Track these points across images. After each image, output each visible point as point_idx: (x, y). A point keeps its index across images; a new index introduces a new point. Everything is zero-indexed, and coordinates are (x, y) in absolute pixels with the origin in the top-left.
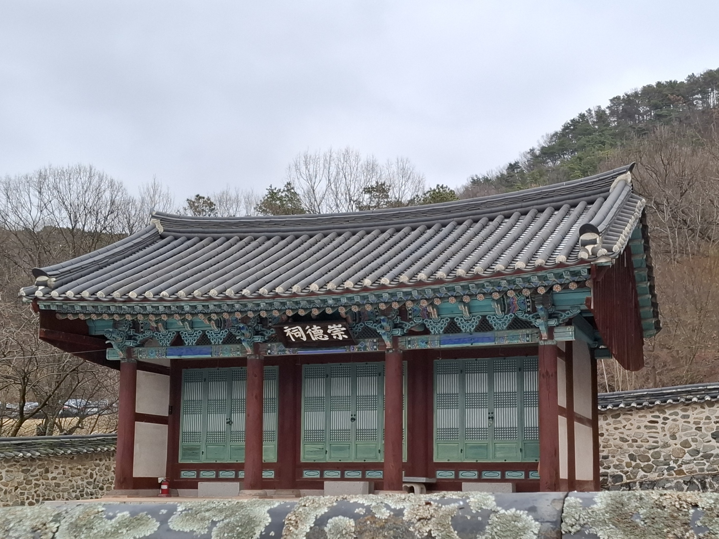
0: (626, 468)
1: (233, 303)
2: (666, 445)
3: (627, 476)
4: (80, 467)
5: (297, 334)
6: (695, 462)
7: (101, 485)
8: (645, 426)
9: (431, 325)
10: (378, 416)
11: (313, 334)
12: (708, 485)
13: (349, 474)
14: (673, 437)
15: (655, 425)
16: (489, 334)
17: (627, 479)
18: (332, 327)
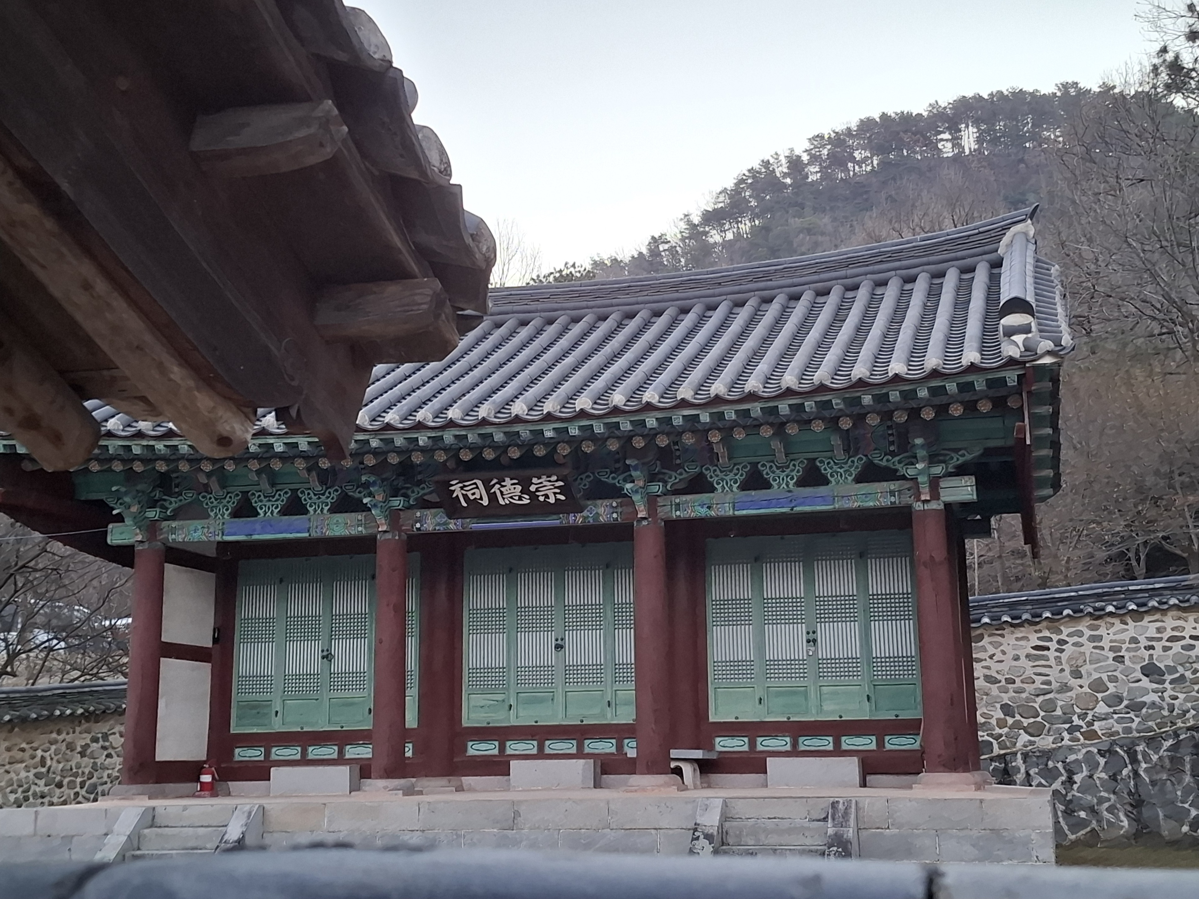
0: (997, 728)
1: (367, 437)
2: (1065, 688)
3: (999, 743)
4: (24, 745)
5: (473, 494)
6: (1115, 716)
7: (58, 778)
8: (1028, 656)
9: (717, 476)
10: (605, 642)
11: (501, 492)
12: (1140, 757)
13: (554, 746)
14: (1077, 674)
15: (1045, 653)
16: (822, 490)
17: (1000, 749)
18: (540, 481)
